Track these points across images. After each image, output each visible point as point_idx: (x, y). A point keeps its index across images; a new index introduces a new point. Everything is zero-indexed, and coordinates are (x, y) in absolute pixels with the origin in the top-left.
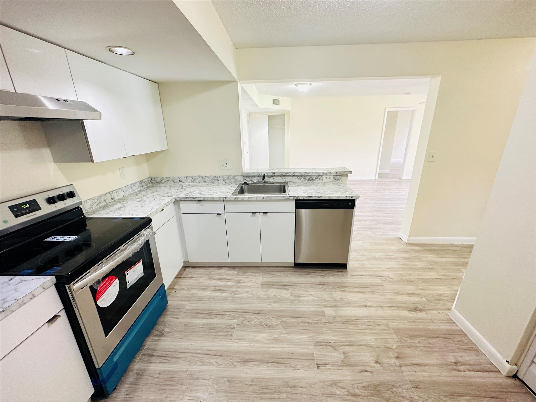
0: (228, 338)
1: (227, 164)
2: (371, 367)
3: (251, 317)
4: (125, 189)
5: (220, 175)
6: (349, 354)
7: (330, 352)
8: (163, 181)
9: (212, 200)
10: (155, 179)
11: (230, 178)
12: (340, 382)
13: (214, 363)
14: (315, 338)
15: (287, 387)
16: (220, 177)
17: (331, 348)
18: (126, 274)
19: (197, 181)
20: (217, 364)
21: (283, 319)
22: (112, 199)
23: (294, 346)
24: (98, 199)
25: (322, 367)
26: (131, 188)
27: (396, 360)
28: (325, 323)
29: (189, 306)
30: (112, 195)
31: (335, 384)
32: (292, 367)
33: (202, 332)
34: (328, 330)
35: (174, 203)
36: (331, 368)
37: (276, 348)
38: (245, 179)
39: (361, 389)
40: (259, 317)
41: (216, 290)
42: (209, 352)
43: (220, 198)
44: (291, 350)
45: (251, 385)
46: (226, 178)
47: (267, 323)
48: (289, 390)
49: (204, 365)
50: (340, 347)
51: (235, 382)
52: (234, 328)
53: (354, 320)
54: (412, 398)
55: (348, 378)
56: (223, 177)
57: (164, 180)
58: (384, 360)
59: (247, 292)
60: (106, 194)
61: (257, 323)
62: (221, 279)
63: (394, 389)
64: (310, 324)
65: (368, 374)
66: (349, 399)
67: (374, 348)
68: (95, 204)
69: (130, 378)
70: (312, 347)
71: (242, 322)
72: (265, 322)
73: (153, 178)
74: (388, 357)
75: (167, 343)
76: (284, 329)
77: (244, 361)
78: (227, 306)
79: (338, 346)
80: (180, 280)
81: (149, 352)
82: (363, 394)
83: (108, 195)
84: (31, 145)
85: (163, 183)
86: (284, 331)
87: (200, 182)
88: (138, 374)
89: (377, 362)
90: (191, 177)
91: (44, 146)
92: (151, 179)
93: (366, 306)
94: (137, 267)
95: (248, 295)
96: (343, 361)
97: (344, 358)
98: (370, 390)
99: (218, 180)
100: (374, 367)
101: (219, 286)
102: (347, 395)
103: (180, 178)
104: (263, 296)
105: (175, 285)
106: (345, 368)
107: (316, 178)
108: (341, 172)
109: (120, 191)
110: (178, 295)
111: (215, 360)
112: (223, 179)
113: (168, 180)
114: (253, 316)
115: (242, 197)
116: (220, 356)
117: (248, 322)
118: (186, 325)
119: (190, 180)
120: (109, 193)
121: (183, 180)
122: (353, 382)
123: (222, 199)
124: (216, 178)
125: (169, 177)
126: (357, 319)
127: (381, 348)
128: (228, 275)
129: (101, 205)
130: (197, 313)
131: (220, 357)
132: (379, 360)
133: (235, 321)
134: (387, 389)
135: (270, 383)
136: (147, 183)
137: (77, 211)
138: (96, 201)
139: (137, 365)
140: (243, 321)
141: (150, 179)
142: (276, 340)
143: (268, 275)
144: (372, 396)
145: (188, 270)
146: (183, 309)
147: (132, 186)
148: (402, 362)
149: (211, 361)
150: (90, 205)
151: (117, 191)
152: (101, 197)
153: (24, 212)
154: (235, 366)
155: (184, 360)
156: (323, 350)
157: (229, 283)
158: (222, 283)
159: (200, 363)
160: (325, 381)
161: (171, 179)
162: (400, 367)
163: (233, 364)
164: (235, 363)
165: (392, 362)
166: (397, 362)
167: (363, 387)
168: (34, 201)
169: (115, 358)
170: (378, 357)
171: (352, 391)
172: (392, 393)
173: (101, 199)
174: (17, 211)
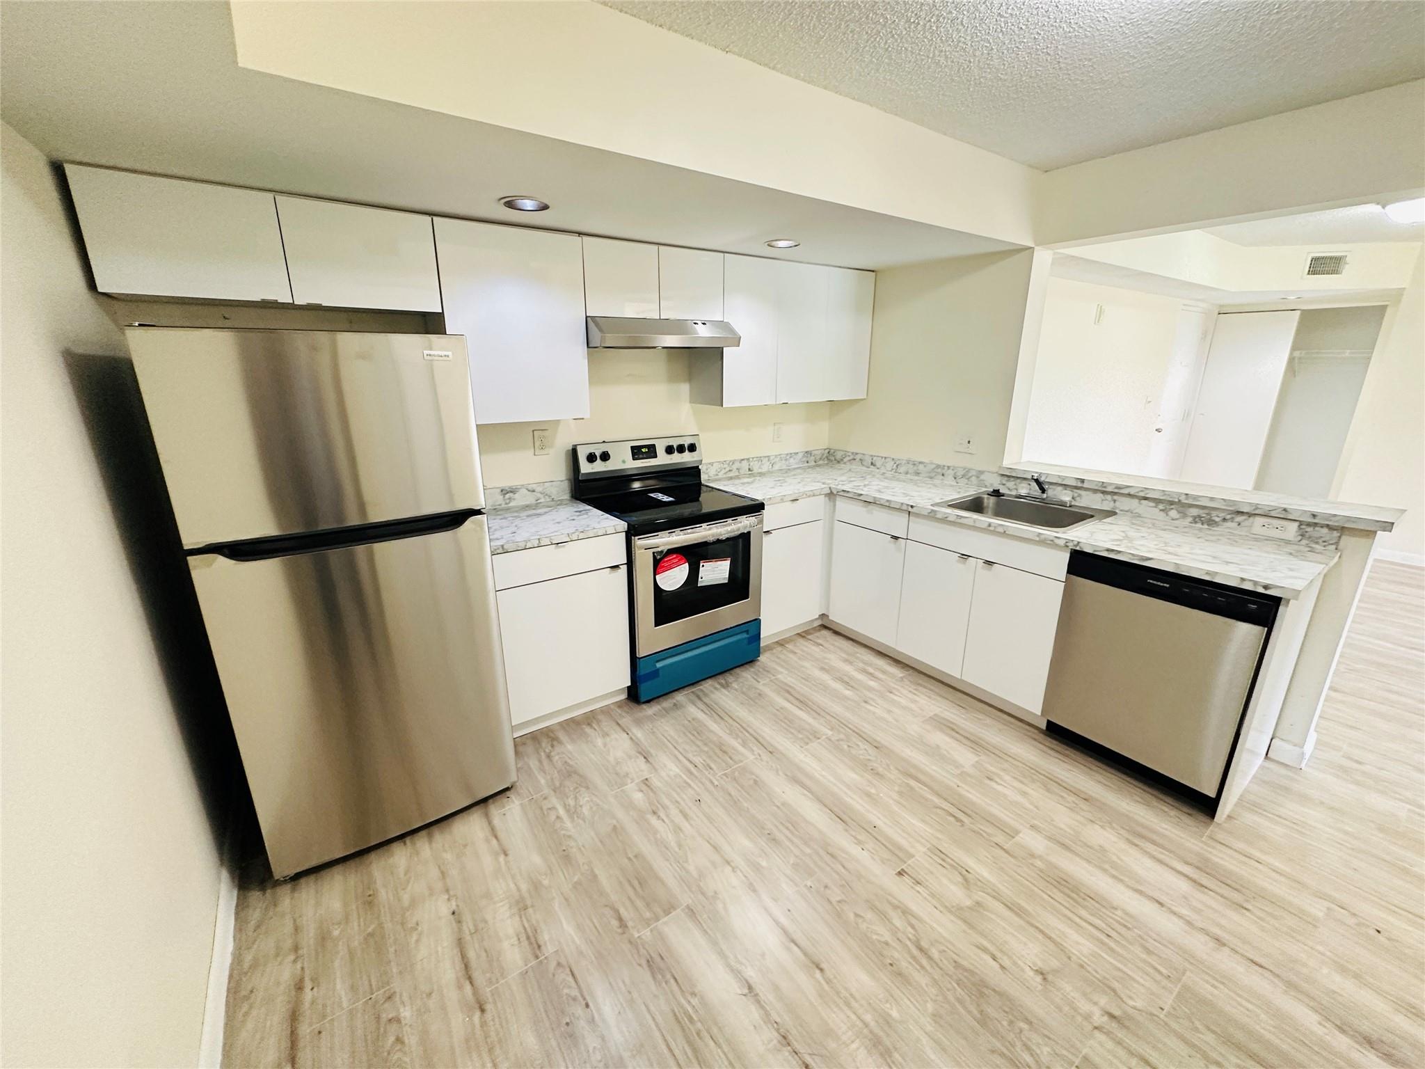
0: (799, 743)
1: (969, 442)
2: (1016, 964)
3: (860, 744)
4: (773, 459)
5: (949, 465)
6: (987, 913)
7: (950, 879)
8: (845, 460)
9: (888, 506)
10: (834, 452)
11: (970, 475)
12: (919, 919)
13: (756, 753)
14: (944, 844)
15: (821, 847)
16: (949, 467)
17: (960, 879)
18: (701, 565)
19: (902, 469)
20: (758, 757)
21: (912, 783)
22: (749, 469)
23: (889, 823)
25: (907, 879)
26: (786, 460)
27: (1103, 1015)
28: (996, 846)
29: (784, 676)
30: (751, 464)
31: (904, 911)
32: (855, 838)
33: (773, 715)
34: (990, 857)
35: (826, 495)
36: (924, 894)
37: (857, 803)
38: (1004, 482)
39: (948, 960)
40: (872, 751)
41: (841, 680)
42: (761, 740)
43: (902, 504)
44: (879, 823)
45: (778, 807)
46: (960, 473)
47: (878, 767)
48: (823, 853)
49: (743, 746)
50: (981, 893)
51: (762, 788)
52: (819, 738)
53: (1082, 894)
55: (940, 930)
56: (955, 471)
57: (848, 458)
58: (1067, 988)
59: (889, 712)
60: (743, 460)
61: (861, 757)
62: (865, 671)
63: (1024, 1025)
64: (959, 824)
65: (993, 964)
66: (907, 945)
67: (1070, 958)
68: (723, 471)
69: (667, 703)
70: (922, 849)
71: (837, 740)
72: (875, 765)
73: (832, 451)
74: (1085, 995)
75: (724, 698)
76: (899, 794)
77: (795, 780)
78: (837, 709)
79: (979, 889)
80: (801, 641)
81: (700, 694)
82: (941, 965)
83: (745, 463)
84: (672, 379)
85: (845, 463)
86: (895, 797)
87: (907, 473)
88: (675, 705)
89: (1040, 972)
90: (893, 459)
91: (685, 381)
92: (829, 453)
93: (1161, 904)
94: (721, 565)
95: (886, 715)
96: (960, 909)
97: (969, 908)
98: (966, 977)
99: (943, 475)
100: (1023, 970)
101: (851, 678)
102: (909, 939)
103: (875, 458)
104: (913, 733)
105: (788, 643)
106: (953, 918)
107: (1224, 520)
108: (1335, 515)
109: (765, 460)
110: (782, 657)
111: (760, 752)
112: (955, 473)
113: (855, 459)
114: (863, 745)
115: (945, 513)
116: (770, 752)
117: (849, 746)
118: (760, 695)
119: (890, 465)
120: (748, 459)
121: (878, 464)
122: (943, 941)
123: (904, 507)
124: (939, 470)
125: (857, 454)
126: (1093, 899)
127: (1090, 973)
128: (884, 672)
129: (731, 474)
130: (787, 691)
132: (1051, 976)
133: (830, 733)
134: (1007, 1010)
136: (818, 458)
137: (695, 472)
138: (725, 466)
139: (680, 697)
140: (842, 740)
141: (827, 451)
142: (868, 795)
143: (963, 711)
144: (958, 984)
145: (825, 632)
146: (774, 675)
147: (788, 457)
148: (1114, 1029)
149: (755, 748)
150: (717, 471)
151: (760, 459)
152: (733, 463)
153: (641, 456)
154: (779, 775)
155: (726, 726)
156: (939, 867)
157: (872, 683)
158: (860, 677)
159: (741, 742)
160: (890, 895)
161: (858, 457)
162: (1096, 1028)
163: (777, 771)
164: (780, 773)
165: (1084, 1006)
166: (1099, 1019)
167: (955, 962)
168: (654, 446)
169: (659, 665)
170: (1055, 972)
171: (924, 944)
172: (1011, 1023)
173: (733, 466)
174: (637, 452)
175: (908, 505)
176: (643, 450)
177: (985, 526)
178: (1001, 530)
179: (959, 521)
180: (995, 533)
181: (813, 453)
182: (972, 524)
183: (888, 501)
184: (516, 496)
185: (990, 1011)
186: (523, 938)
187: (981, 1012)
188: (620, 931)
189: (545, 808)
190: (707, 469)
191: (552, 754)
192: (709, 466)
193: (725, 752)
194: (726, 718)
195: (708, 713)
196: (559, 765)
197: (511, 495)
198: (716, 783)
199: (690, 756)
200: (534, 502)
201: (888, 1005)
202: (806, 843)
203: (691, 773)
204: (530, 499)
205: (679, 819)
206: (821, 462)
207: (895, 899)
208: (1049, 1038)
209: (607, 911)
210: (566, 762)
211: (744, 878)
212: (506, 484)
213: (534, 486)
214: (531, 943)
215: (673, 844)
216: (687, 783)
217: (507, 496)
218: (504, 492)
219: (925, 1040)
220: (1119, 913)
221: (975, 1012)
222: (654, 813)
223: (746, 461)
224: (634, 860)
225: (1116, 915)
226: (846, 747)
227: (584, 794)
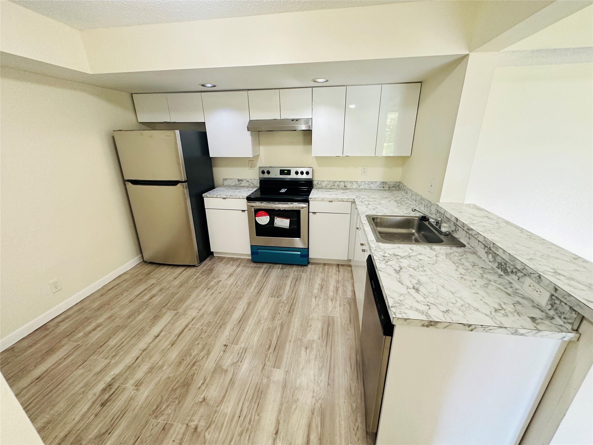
0: (270, 295)
1: (432, 186)
2: (204, 391)
4: (360, 183)
6: (223, 375)
7: (233, 358)
8: (401, 189)
10: (400, 184)
11: (428, 206)
12: (207, 358)
13: (254, 290)
14: (251, 350)
15: (222, 323)
17: (235, 361)
18: (275, 218)
19: (413, 197)
20: (253, 292)
21: (278, 329)
22: (345, 186)
23: (249, 332)
24: (333, 183)
25: (224, 348)
26: (368, 185)
27: (195, 425)
28: (263, 364)
29: (305, 275)
30: (346, 184)
31: (208, 354)
32: (233, 328)
33: (279, 284)
34: (255, 365)
35: (352, 202)
36: (220, 355)
37: (252, 321)
38: (436, 213)
39: (194, 372)
40: (286, 311)
41: (322, 286)
42: (262, 288)
44: (246, 330)
45: (233, 307)
46: (426, 204)
48: (220, 325)
49: (255, 287)
50: (233, 369)
51: (238, 300)
52: (278, 298)
53: (258, 401)
54: (162, 414)
55: (206, 365)
58: (202, 410)
59: (318, 305)
60: (341, 181)
61: (279, 311)
63: (177, 402)
64: (266, 350)
65: (200, 384)
66: (194, 360)
67: (217, 406)
68: (330, 185)
70: (243, 345)
71: (282, 302)
72: (278, 316)
74: (202, 416)
76: (267, 329)
77: (249, 304)
78: (302, 294)
79: (234, 368)
80: (335, 267)
81: (272, 267)
83: (342, 183)
84: (306, 143)
86: (265, 328)
87: (413, 200)
88: (260, 267)
89: (204, 399)
93: (277, 433)
95: (314, 305)
96: (220, 367)
97: (222, 369)
98: (189, 379)
100: (202, 394)
101: (327, 288)
102: (197, 359)
103: (408, 189)
104: (311, 316)
105: (328, 265)
106: (214, 366)
107: (512, 272)
109: (354, 183)
110: (317, 268)
111: (256, 291)
114: (287, 308)
116: (258, 293)
117: (282, 306)
118: (287, 276)
120: (344, 182)
122: (201, 367)
124: (421, 201)
125: (404, 186)
126: (258, 405)
127: (214, 415)
129: (334, 187)
130: (297, 280)
132: (204, 403)
133: (285, 299)
134: (181, 395)
135: (229, 315)
136: (390, 186)
137: (308, 181)
138: (331, 183)
139: (265, 265)
140: (284, 303)
142: (259, 321)
144: (185, 378)
146: (302, 273)
147: (369, 183)
148: (191, 430)
151: (351, 182)
152: (336, 182)
153: (284, 174)
154: (248, 300)
155: (261, 279)
156: (237, 353)
157: (331, 293)
158: (332, 289)
159: (257, 286)
160: (213, 347)
161: (404, 188)
162: (187, 424)
164: (250, 299)
165: (196, 418)
166: (193, 424)
167: (194, 374)
168: (290, 170)
169: (259, 251)
170: (208, 404)
171: (197, 364)
172: (176, 398)
173: (335, 184)
174: (282, 172)
176: (285, 172)
181: (388, 183)
184: (242, 182)
185: (178, 391)
186: (152, 296)
187: (177, 388)
188: (163, 306)
189: (195, 274)
190: (321, 183)
191: (215, 264)
192: (322, 182)
193: (248, 285)
194: (266, 277)
195: (264, 273)
197: (241, 182)
198: (232, 291)
199: (239, 282)
200: (248, 185)
201: (167, 365)
202: (221, 320)
203: (231, 285)
204: (247, 184)
205: (210, 294)
206: (394, 189)
207: (212, 349)
208: (175, 411)
211: (196, 316)
212: (240, 178)
213: (248, 180)
214: (151, 298)
215: (199, 298)
216: (227, 287)
217: (240, 182)
218: (239, 180)
219: (158, 379)
220: (257, 418)
221: (175, 387)
222: (208, 289)
223: (343, 182)
224: (188, 295)
225: (255, 416)
226: (280, 305)
227: (205, 276)
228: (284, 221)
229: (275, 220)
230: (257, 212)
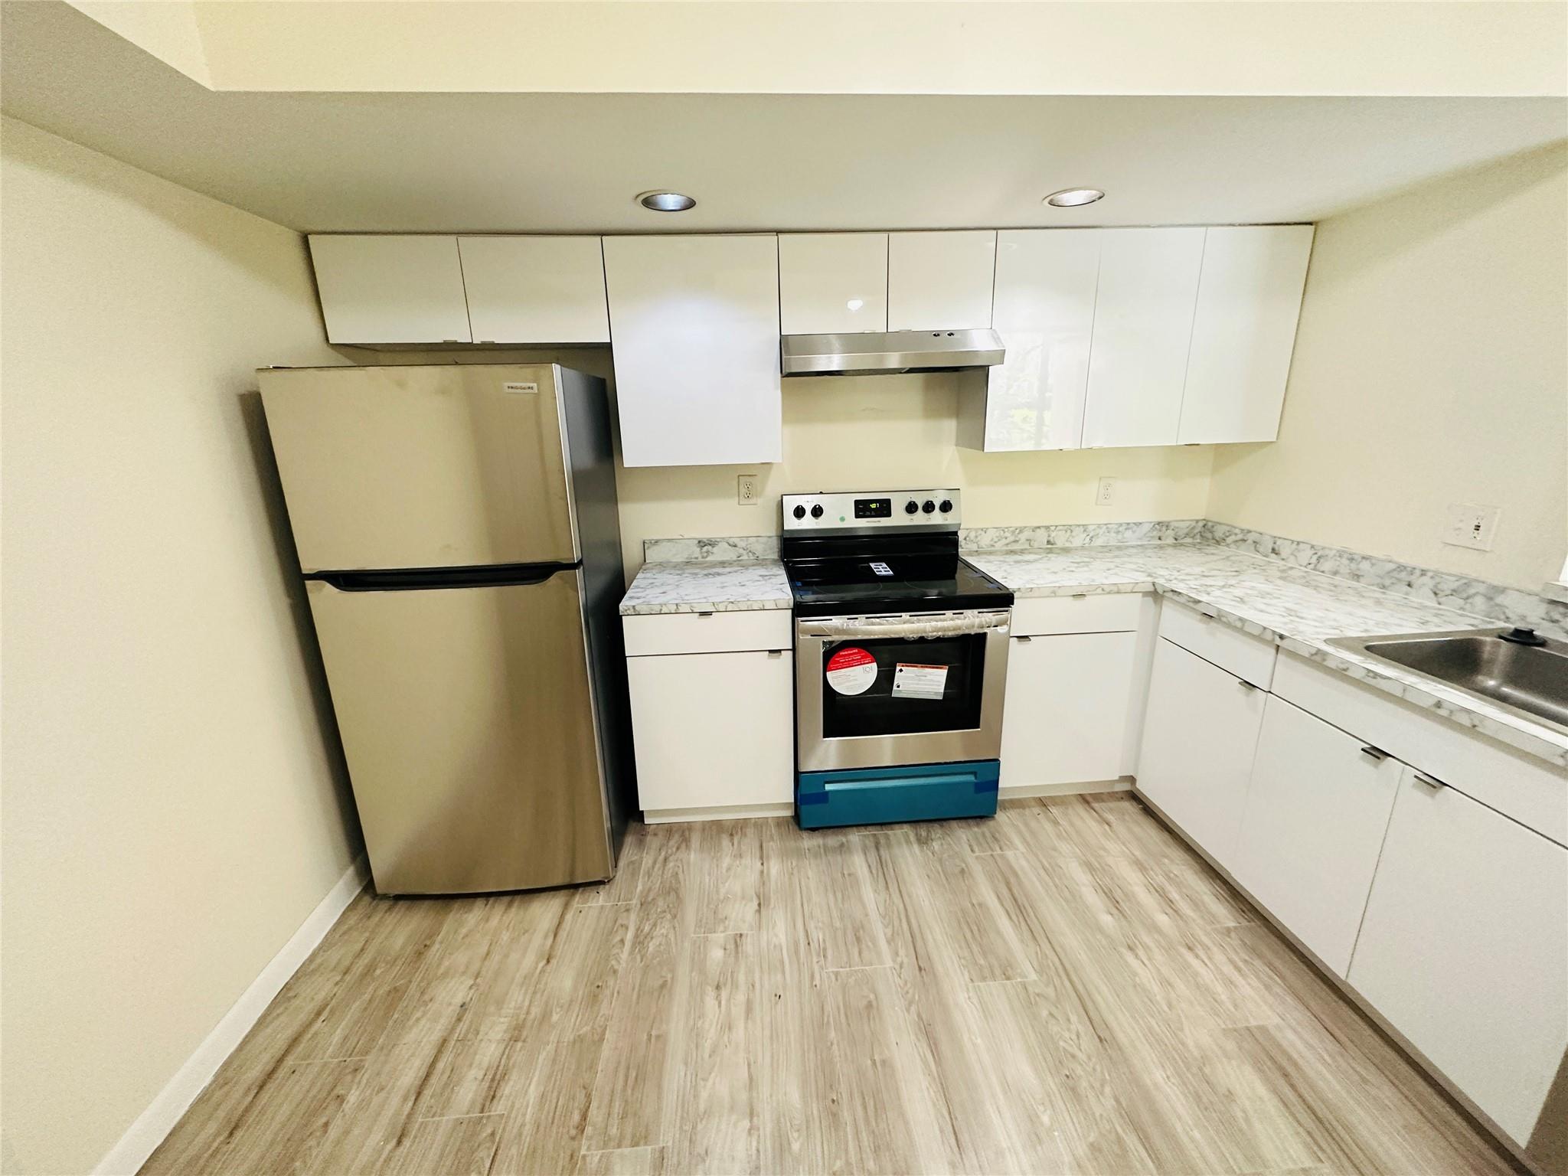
0: (972, 972)
1: (1477, 528)
3: (1074, 1018)
4: (1094, 530)
5: (1424, 567)
8: (1229, 540)
9: (1240, 627)
10: (1213, 527)
11: (1472, 591)
13: (899, 959)
16: (1423, 573)
18: (898, 668)
19: (1327, 566)
20: (897, 967)
21: (1132, 1141)
22: (1049, 542)
24: (1013, 532)
26: (1118, 532)
29: (1017, 855)
30: (1053, 534)
33: (962, 910)
40: (1088, 1043)
41: (1109, 894)
42: (919, 943)
43: (1265, 628)
45: (874, 1062)
47: (1080, 1077)
49: (889, 942)
51: (872, 1022)
52: (1008, 978)
56: (1438, 580)
57: (1233, 538)
59: (1166, 983)
60: (1039, 527)
61: (1062, 1043)
62: (1162, 894)
68: (1004, 541)
69: (833, 840)
71: (1038, 995)
72: (1079, 1071)
73: (1210, 524)
75: (910, 860)
76: (1090, 1150)
77: (928, 1033)
78: (1071, 941)
80: (1080, 809)
81: (882, 841)
83: (1042, 533)
84: (932, 412)
85: (1228, 545)
86: (1081, 1151)
87: (1336, 573)
88: (842, 845)
90: (1312, 547)
91: (949, 416)
92: (1204, 526)
94: (930, 674)
95: (1156, 988)
99: (1409, 585)
101: (1129, 896)
103: (1279, 542)
104: (1190, 1043)
105: (1055, 804)
109: (1077, 531)
110: (1033, 824)
111: (906, 960)
113: (1244, 540)
114: (1078, 1023)
115: (1343, 661)
116: (920, 969)
117: (1051, 1014)
118: (962, 871)
119: (1306, 555)
120: (1047, 528)
121: (1286, 550)
123: (1268, 636)
124: (1403, 575)
125: (1249, 532)
128: (1196, 905)
129: (1015, 547)
130: (1008, 882)
131: (917, 968)
133: (1033, 976)
135: (891, 1115)
136: (1181, 533)
137: (948, 540)
138: (1007, 534)
139: (855, 837)
140: (1046, 998)
141: (1201, 524)
145: (1128, 806)
146: (1001, 848)
147: (1121, 529)
149: (902, 952)
150: (992, 540)
151: (1069, 528)
152: (1021, 531)
153: (868, 513)
154: (908, 1010)
155: (885, 901)
157: (1163, 920)
158: (1148, 901)
159: (889, 934)
161: (1251, 537)
163: (910, 1004)
164: (913, 1009)
168: (888, 501)
169: (828, 787)
173: (1020, 536)
174: (862, 509)
175: (1274, 632)
176: (873, 506)
177: (1427, 703)
178: (1465, 720)
179: (1373, 682)
180: (1449, 722)
181: (1173, 525)
182: (1399, 693)
183: (1241, 619)
184: (715, 550)
186: (489, 1077)
188: (573, 1132)
189: (620, 922)
190: (976, 537)
191: (671, 858)
192: (980, 532)
193: (858, 939)
194: (893, 887)
195: (874, 871)
196: (668, 874)
197: (710, 547)
198: (817, 982)
199: (811, 925)
200: (735, 558)
202: (877, 1150)
203: (797, 952)
204: (730, 555)
205: (738, 1011)
206: (1189, 540)
209: (581, 1096)
210: (677, 874)
211: (754, 1152)
212: (705, 535)
213: (737, 541)
214: (490, 1087)
215: (708, 1045)
216: (782, 962)
217: (705, 549)
218: (701, 544)
222: (718, 987)
223: (1043, 529)
224: (653, 1040)
226: (1045, 1013)
227: (667, 925)
228: (929, 677)
229: (897, 674)
230: (835, 654)
